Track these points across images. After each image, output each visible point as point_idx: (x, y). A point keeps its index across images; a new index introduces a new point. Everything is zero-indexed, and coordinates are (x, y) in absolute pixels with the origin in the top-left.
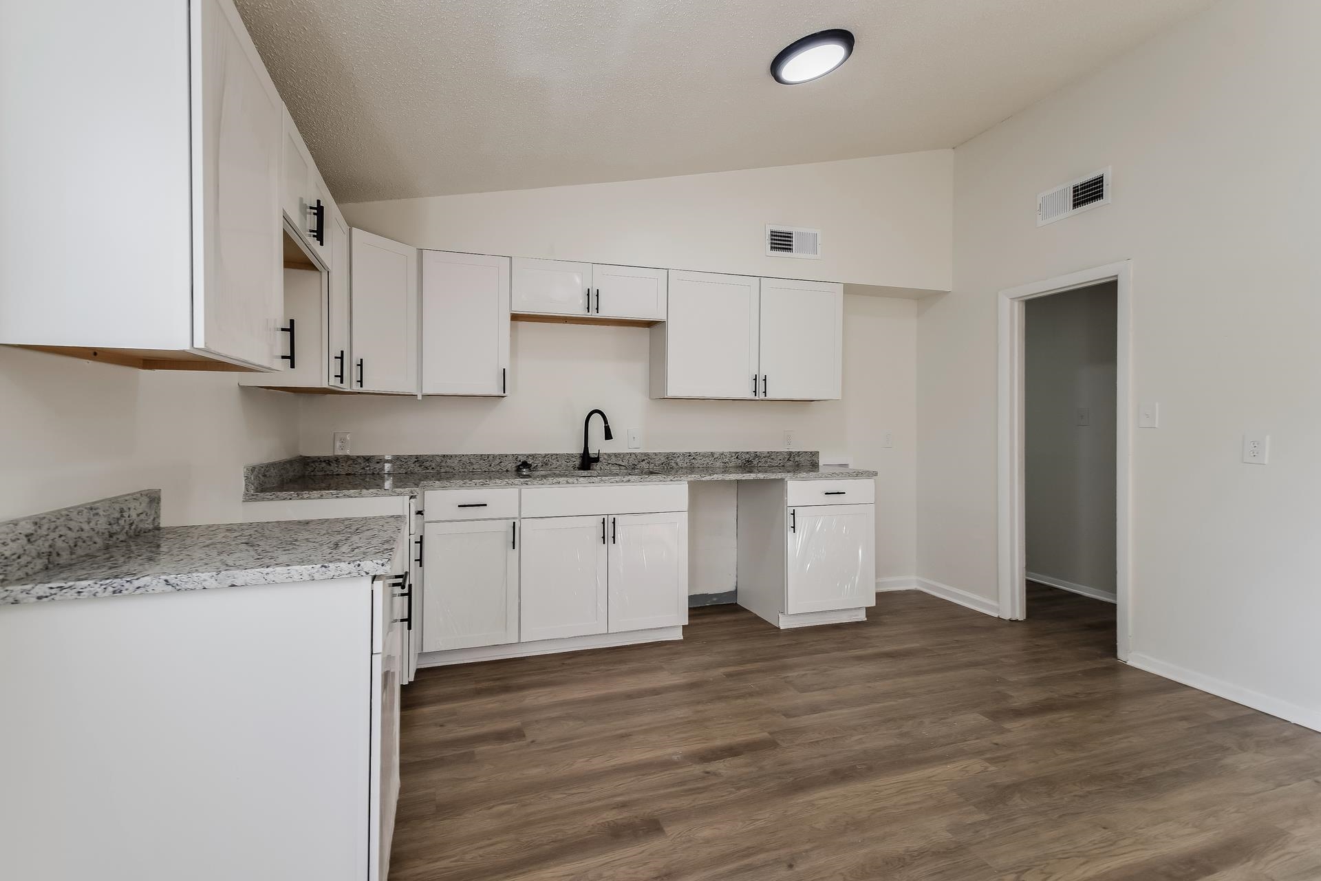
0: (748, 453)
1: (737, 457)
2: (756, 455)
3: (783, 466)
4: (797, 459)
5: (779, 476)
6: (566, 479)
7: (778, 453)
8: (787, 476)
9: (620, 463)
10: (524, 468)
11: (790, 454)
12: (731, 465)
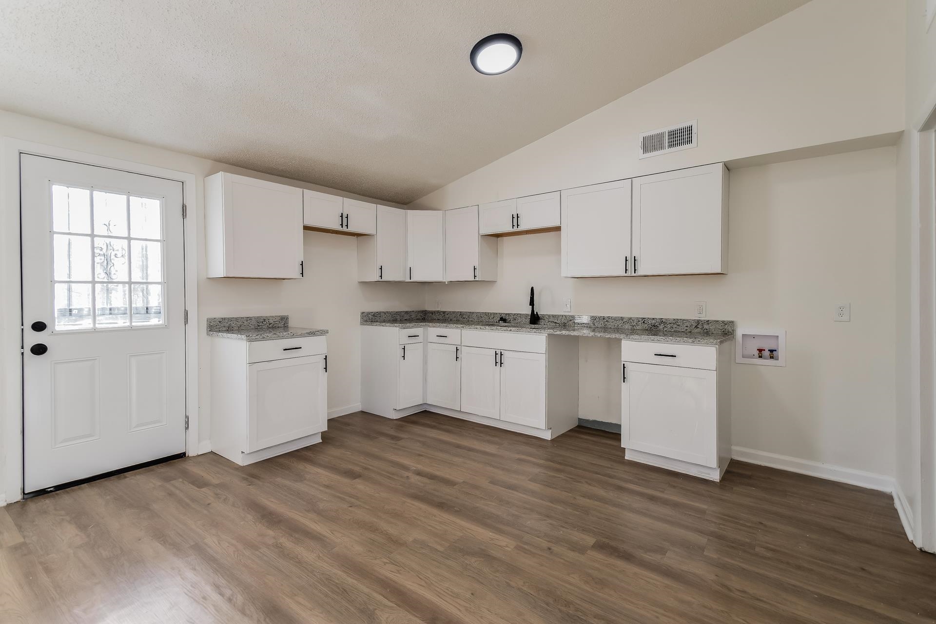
0: (653, 319)
1: (644, 322)
2: (662, 321)
3: (690, 332)
4: (706, 326)
5: (617, 336)
6: (480, 326)
7: (684, 320)
8: (622, 336)
9: (556, 321)
10: (504, 320)
11: (698, 322)
12: (638, 328)
